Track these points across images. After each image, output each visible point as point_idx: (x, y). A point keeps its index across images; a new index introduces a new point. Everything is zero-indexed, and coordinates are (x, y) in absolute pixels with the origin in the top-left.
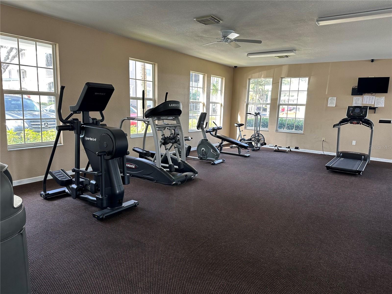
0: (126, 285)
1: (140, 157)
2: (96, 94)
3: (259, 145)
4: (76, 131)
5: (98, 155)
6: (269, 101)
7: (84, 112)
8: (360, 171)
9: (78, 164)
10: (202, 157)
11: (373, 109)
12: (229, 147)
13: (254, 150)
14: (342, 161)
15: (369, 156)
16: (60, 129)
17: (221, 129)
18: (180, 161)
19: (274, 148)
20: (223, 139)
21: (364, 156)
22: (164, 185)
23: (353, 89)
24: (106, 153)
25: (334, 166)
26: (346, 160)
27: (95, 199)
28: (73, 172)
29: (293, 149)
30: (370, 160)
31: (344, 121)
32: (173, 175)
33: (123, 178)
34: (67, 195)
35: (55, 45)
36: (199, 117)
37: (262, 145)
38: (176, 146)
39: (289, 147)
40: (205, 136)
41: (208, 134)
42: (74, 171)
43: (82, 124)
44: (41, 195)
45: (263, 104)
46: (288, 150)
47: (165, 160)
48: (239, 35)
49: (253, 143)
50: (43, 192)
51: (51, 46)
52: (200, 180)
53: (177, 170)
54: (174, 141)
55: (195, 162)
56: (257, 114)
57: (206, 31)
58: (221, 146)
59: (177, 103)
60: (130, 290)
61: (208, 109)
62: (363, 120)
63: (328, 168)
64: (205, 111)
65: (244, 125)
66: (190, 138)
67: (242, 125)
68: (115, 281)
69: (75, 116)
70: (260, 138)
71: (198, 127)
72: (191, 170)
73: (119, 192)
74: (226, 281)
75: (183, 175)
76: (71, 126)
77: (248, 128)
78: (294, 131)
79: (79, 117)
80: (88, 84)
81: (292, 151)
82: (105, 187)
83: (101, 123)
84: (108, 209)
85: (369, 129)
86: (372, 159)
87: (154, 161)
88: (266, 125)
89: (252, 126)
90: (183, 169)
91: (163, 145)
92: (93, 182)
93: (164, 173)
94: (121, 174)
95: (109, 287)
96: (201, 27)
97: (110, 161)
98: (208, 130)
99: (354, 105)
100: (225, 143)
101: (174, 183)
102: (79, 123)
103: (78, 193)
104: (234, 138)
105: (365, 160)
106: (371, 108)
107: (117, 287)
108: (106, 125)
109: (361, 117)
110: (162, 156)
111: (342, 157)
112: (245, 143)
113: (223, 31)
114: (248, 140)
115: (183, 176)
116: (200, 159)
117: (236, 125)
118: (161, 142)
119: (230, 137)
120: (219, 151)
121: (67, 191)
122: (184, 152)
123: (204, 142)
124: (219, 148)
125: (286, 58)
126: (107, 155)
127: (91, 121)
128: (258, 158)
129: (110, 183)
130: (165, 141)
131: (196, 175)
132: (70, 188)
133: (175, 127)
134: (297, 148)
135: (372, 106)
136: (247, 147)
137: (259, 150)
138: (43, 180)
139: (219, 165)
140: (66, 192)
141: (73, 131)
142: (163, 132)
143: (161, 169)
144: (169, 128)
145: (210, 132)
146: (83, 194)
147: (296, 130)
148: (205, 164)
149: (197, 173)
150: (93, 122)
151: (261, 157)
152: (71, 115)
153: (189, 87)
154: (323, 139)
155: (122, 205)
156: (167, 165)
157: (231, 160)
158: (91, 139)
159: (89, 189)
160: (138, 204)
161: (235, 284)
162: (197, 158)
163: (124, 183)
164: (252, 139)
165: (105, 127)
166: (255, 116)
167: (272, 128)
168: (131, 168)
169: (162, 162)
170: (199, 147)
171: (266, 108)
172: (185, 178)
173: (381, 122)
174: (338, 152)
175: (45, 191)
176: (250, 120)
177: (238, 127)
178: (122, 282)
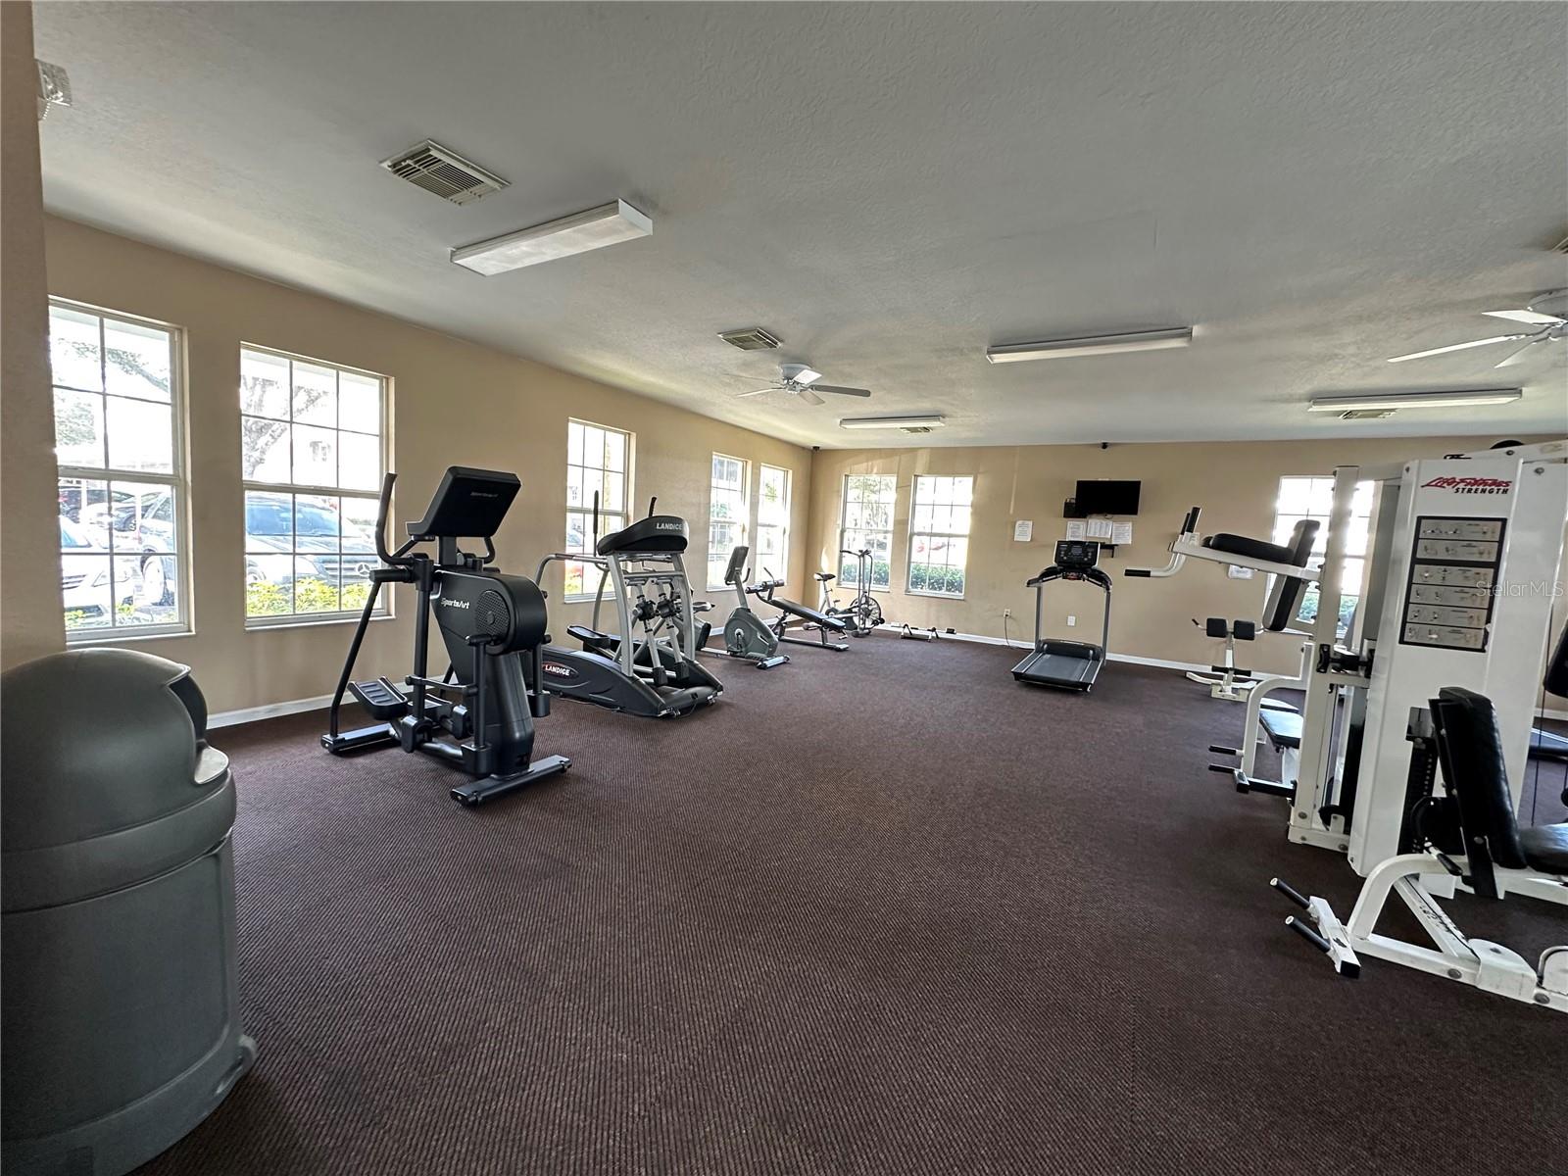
0: (517, 984)
1: (586, 649)
2: (473, 494)
3: (868, 624)
4: (419, 583)
5: (471, 644)
6: (890, 527)
7: (445, 538)
8: (1088, 685)
9: (421, 667)
10: (735, 650)
11: (1110, 548)
12: (801, 628)
13: (857, 635)
14: (1047, 660)
15: (1103, 651)
16: (380, 578)
17: (782, 585)
18: (681, 660)
19: (901, 630)
20: (787, 609)
21: (1093, 649)
22: (640, 719)
23: (1066, 504)
24: (489, 639)
25: (1029, 672)
26: (1056, 658)
27: (460, 753)
28: (408, 684)
29: (943, 635)
30: (1107, 658)
31: (1049, 573)
32: (663, 694)
33: (533, 701)
34: (393, 743)
35: (387, 379)
36: (729, 558)
37: (875, 623)
38: (671, 624)
39: (934, 630)
40: (744, 602)
41: (751, 598)
42: (410, 682)
43: (437, 568)
44: (323, 743)
45: (878, 532)
46: (931, 635)
47: (644, 658)
48: (819, 375)
49: (856, 620)
50: (328, 736)
51: (377, 382)
52: (729, 705)
53: (671, 682)
54: (667, 610)
55: (720, 663)
56: (864, 554)
57: (746, 365)
58: (781, 626)
59: (678, 521)
60: (523, 998)
61: (753, 538)
62: (1090, 571)
63: (1018, 676)
64: (746, 545)
65: (834, 577)
66: (708, 606)
67: (831, 577)
68: (487, 972)
69: (421, 547)
70: (870, 608)
71: (728, 579)
72: (708, 682)
73: (521, 737)
74: (777, 962)
75: (687, 695)
76: (410, 571)
77: (844, 584)
78: (943, 593)
79: (432, 549)
80: (453, 470)
81: (941, 639)
82: (487, 723)
83: (484, 566)
84: (493, 778)
85: (1102, 589)
86: (1110, 656)
87: (617, 660)
88: (883, 579)
89: (855, 581)
90: (687, 678)
91: (640, 620)
92: (461, 710)
93: (640, 690)
94: (527, 690)
95: (469, 991)
96: (736, 353)
97: (502, 657)
98: (752, 587)
99: (1069, 538)
100: (791, 617)
101: (664, 712)
102: (428, 566)
103: (419, 737)
104: (813, 606)
105: (1096, 658)
106: (1104, 546)
107: (492, 990)
108: (499, 571)
109: (1085, 563)
110: (636, 646)
111: (1048, 652)
112: (838, 619)
113: (785, 365)
114: (844, 612)
115: (687, 697)
116: (731, 655)
117: (817, 577)
118: (635, 612)
119: (804, 604)
120: (776, 638)
121: (392, 732)
122: (692, 639)
123: (743, 616)
124: (778, 631)
125: (924, 434)
126: (492, 643)
127: (460, 561)
128: (867, 653)
129: (499, 713)
130: (645, 613)
131: (719, 694)
132: (399, 723)
133: (671, 577)
134: (950, 631)
135: (1108, 543)
136: (843, 627)
137: (868, 634)
138: (330, 705)
139: (776, 668)
140: (390, 736)
141: (412, 582)
142: (641, 590)
143: (632, 678)
144: (655, 579)
145: (756, 591)
146: (434, 740)
147: (947, 590)
148: (744, 668)
149: (721, 689)
150: (466, 563)
151: (873, 651)
152: (412, 544)
153: (709, 488)
154: (1007, 611)
155: (528, 768)
156: (650, 670)
157: (802, 659)
158: (457, 604)
159: (450, 727)
160: (569, 766)
161: (799, 970)
162: (725, 652)
163: (535, 714)
164: (854, 610)
165: (496, 575)
166: (859, 557)
167: (897, 585)
168: (560, 676)
169: (636, 662)
170: (731, 626)
171: (884, 541)
172: (691, 700)
173: (1129, 573)
174: (1038, 642)
175: (334, 734)
176: (849, 567)
177: (822, 582)
178: (505, 977)
